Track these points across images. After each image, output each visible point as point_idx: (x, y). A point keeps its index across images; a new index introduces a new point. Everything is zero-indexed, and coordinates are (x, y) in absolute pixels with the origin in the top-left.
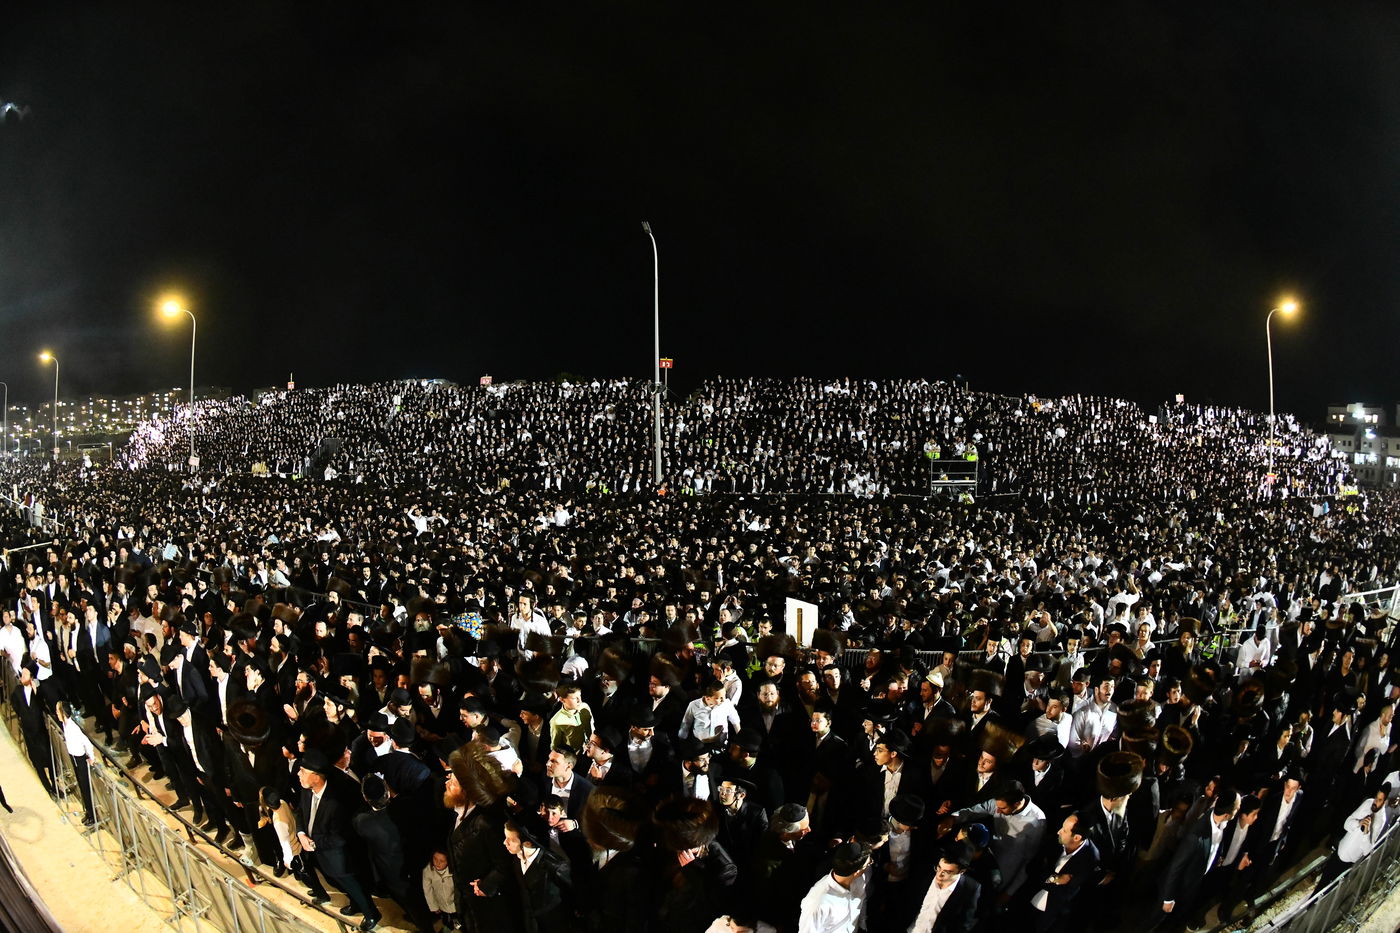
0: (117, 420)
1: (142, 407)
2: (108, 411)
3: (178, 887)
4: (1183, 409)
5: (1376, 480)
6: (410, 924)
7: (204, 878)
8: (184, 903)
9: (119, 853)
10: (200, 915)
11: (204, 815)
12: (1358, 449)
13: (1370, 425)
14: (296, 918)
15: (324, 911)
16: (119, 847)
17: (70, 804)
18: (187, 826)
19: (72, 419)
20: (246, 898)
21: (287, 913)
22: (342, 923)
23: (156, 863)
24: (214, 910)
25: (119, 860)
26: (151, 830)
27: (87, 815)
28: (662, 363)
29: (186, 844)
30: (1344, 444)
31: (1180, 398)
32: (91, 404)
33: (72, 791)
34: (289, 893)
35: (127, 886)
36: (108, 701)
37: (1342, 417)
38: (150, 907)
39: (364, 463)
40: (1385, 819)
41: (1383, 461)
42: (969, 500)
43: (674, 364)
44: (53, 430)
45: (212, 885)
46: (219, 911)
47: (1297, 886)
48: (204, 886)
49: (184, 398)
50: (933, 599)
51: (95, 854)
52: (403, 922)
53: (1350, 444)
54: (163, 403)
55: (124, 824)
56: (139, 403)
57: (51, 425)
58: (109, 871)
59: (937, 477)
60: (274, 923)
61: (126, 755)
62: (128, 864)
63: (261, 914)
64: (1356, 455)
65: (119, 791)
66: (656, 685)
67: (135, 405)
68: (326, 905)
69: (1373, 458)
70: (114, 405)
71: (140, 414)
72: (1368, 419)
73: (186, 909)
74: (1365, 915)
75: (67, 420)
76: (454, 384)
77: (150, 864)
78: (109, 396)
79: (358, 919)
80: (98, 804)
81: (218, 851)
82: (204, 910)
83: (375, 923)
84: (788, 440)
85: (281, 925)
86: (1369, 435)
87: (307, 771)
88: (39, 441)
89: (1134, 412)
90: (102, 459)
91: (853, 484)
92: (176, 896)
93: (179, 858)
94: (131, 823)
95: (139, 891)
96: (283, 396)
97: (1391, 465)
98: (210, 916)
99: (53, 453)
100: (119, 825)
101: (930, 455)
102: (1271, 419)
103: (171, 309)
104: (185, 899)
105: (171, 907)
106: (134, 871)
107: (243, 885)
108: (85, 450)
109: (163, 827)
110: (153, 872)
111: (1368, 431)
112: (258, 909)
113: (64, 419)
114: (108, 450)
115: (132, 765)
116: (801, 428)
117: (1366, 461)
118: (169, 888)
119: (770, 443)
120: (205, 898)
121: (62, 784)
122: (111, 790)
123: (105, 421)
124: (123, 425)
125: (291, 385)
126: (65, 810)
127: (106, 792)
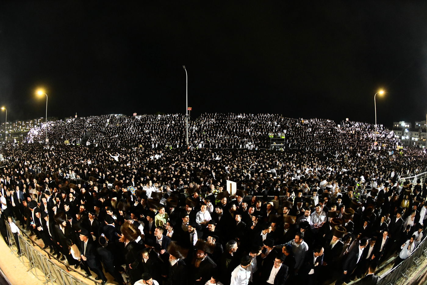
0: (24, 128)
1: (31, 124)
2: (21, 125)
3: (46, 273)
4: (348, 123)
5: (409, 144)
6: (116, 282)
7: (54, 270)
8: (49, 278)
9: (28, 263)
10: (53, 281)
11: (53, 250)
12: (403, 135)
13: (407, 128)
14: (82, 281)
15: (90, 279)
16: (28, 261)
17: (13, 248)
18: (48, 254)
19: (11, 128)
20: (67, 276)
21: (79, 280)
22: (96, 283)
23: (39, 265)
24: (57, 280)
25: (29, 265)
26: (37, 255)
27: (18, 251)
28: (188, 109)
29: (48, 259)
30: (398, 133)
31: (347, 119)
32: (16, 123)
33: (14, 244)
34: (79, 274)
35: (32, 273)
36: (23, 216)
37: (398, 125)
38: (39, 279)
39: (98, 140)
40: (414, 246)
41: (411, 138)
42: (282, 150)
43: (192, 109)
44: (5, 131)
45: (56, 272)
46: (59, 280)
47: (387, 266)
48: (54, 272)
49: (44, 121)
50: (272, 180)
51: (22, 263)
52: (114, 282)
53: (400, 133)
54: (38, 122)
55: (29, 254)
56: (30, 122)
57: (4, 130)
58: (26, 268)
59: (272, 143)
60: (76, 283)
61: (29, 232)
62: (31, 266)
63: (71, 280)
64: (402, 137)
65: (28, 243)
66: (188, 207)
67: (29, 123)
68: (91, 277)
69: (407, 137)
70: (23, 123)
71: (31, 126)
72: (406, 126)
73: (49, 280)
74: (410, 274)
75: (9, 128)
76: (125, 116)
77: (38, 266)
78: (22, 121)
79: (100, 281)
80: (22, 248)
81: (58, 261)
82: (55, 280)
83: (106, 282)
84: (227, 132)
85: (78, 283)
86: (406, 131)
87: (82, 235)
88: (1, 135)
89: (333, 123)
90: (20, 140)
91: (247, 145)
92: (46, 276)
93: (46, 264)
94: (32, 253)
95: (35, 274)
96: (74, 120)
97: (413, 140)
98: (56, 282)
99: (5, 138)
100: (28, 254)
101: (270, 137)
102: (376, 126)
103: (40, 93)
104: (49, 276)
105: (45, 279)
106: (33, 268)
107: (65, 271)
108: (15, 137)
109: (41, 254)
110: (39, 268)
111: (406, 129)
112: (70, 279)
113: (8, 128)
114: (22, 137)
115: (31, 235)
116: (231, 129)
117: (405, 139)
118: (44, 273)
119: (221, 133)
120: (55, 276)
121: (11, 242)
122: (25, 243)
123: (20, 128)
124: (26, 129)
125: (76, 116)
126: (12, 250)
127: (24, 244)
